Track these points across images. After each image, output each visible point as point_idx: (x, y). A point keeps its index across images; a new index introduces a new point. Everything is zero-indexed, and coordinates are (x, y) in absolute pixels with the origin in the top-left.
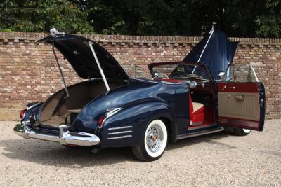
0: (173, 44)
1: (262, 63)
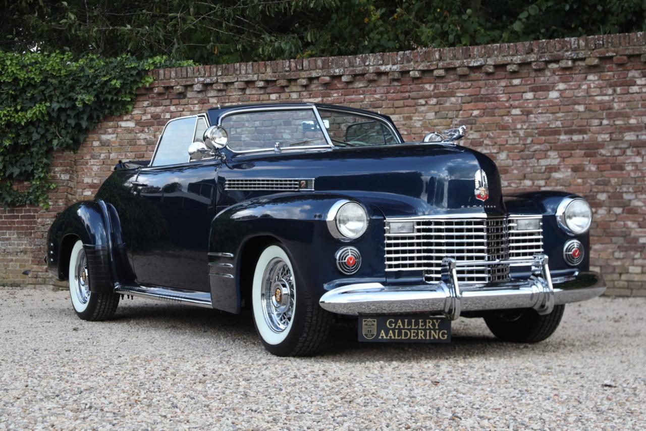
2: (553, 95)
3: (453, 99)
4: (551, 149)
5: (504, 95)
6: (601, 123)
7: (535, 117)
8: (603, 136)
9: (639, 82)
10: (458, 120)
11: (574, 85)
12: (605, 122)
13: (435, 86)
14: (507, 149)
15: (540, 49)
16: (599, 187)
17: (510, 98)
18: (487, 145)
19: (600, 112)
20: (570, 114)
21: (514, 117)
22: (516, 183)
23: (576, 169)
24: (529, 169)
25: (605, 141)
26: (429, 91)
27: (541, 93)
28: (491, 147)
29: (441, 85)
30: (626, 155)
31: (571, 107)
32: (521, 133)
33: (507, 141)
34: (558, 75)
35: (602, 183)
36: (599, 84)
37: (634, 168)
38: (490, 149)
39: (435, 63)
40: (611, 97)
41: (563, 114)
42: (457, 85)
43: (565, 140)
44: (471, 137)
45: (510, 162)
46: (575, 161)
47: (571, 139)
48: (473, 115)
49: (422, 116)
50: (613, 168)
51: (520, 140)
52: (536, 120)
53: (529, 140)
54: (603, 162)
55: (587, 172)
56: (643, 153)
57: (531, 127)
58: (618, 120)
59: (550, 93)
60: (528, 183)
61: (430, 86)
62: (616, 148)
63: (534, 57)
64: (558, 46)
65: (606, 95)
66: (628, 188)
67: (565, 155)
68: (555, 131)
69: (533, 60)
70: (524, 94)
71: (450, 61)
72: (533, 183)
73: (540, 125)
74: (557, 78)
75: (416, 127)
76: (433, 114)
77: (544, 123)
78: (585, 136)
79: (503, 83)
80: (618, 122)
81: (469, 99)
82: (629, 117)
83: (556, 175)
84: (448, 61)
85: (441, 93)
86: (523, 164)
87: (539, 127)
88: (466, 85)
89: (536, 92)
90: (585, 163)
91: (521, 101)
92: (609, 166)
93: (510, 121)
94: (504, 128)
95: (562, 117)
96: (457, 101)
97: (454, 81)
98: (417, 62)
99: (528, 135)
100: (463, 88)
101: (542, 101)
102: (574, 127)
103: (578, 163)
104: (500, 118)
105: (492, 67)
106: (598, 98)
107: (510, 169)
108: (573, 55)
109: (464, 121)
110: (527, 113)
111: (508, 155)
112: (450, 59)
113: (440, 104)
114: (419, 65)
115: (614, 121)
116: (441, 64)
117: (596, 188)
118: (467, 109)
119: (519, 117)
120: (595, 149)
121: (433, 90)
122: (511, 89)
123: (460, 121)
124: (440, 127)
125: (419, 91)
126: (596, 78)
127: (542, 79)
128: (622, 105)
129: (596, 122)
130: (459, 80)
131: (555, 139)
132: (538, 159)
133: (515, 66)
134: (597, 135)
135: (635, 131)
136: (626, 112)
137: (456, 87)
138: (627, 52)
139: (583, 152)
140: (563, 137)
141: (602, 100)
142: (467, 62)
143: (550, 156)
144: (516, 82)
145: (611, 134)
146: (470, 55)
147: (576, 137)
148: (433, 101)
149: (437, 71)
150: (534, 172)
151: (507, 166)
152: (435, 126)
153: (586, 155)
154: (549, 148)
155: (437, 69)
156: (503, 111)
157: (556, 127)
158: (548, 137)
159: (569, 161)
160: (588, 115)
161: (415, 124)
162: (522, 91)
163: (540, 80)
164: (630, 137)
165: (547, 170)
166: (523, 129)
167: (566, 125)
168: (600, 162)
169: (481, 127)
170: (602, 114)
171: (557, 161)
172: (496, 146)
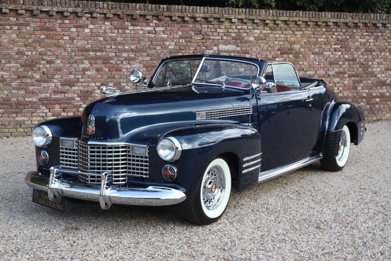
0: (105, 14)
1: (235, 46)
2: (87, 30)
3: (28, 28)
4: (85, 59)
5: (59, 28)
6: (111, 47)
8: (112, 54)
9: (130, 28)
10: (32, 40)
11: (98, 26)
12: (113, 47)
13: (17, 19)
14: (60, 58)
15: (83, 6)
16: (110, 79)
17: (63, 30)
18: (49, 55)
19: (110, 41)
20: (96, 41)
21: (65, 41)
22: (66, 77)
23: (98, 70)
24: (73, 69)
25: (113, 56)
26: (13, 21)
27: (80, 29)
28: (51, 56)
29: (21, 19)
30: (123, 64)
31: (96, 38)
32: (69, 50)
33: (61, 53)
34: (90, 20)
35: (111, 77)
36: (110, 27)
37: (126, 70)
38: (51, 58)
39: (20, 6)
40: (116, 35)
41: (92, 41)
42: (31, 20)
43: (92, 55)
44: (39, 50)
45: (62, 65)
46: (98, 66)
47: (96, 54)
48: (41, 38)
49: (8, 36)
50: (116, 70)
51: (68, 54)
52: (78, 43)
53: (73, 54)
55: (104, 71)
56: (131, 63)
57: (74, 47)
58: (120, 46)
59: (85, 29)
60: (72, 77)
61: (13, 19)
62: (118, 60)
63: (79, 10)
64: (93, 5)
65: (114, 33)
66: (124, 81)
67: (93, 63)
68: (87, 50)
69: (79, 11)
70: (71, 29)
71: (29, 6)
72: (75, 77)
73: (80, 46)
74: (89, 22)
75: (4, 42)
76: (16, 35)
77: (82, 45)
78: (103, 53)
79: (59, 21)
80: (119, 47)
81: (39, 28)
82: (124, 45)
83: (88, 73)
84: (28, 6)
85: (20, 23)
86: (70, 66)
88: (37, 20)
89: (77, 28)
90: (103, 67)
91: (69, 32)
92: (115, 69)
93: (63, 43)
94: (59, 46)
95: (91, 43)
96: (31, 29)
97: (29, 17)
98: (8, 4)
99: (72, 51)
100: (35, 22)
101: (81, 33)
102: (97, 48)
103: (99, 67)
104: (57, 41)
105: (55, 12)
106: (110, 34)
107: (62, 69)
108: (100, 11)
109: (35, 41)
110: (72, 39)
111: (61, 61)
112: (30, 5)
113: (20, 30)
114: (9, 6)
116: (24, 7)
117: (108, 80)
118: (37, 34)
119: (68, 41)
120: (108, 60)
121: (15, 22)
122: (63, 25)
123: (33, 41)
124: (20, 43)
125: (6, 21)
126: (109, 24)
127: (81, 21)
128: (122, 39)
129: (109, 46)
130: (33, 17)
131: (87, 54)
132: (78, 64)
133: (69, 13)
134: (109, 53)
135: (127, 52)
136: (124, 42)
137: (30, 21)
138: (127, 13)
139: (102, 61)
140: (91, 53)
141: (112, 35)
142: (41, 8)
143: (84, 62)
144: (67, 21)
145: (116, 53)
146: (42, 4)
147: (98, 54)
148: (16, 28)
149: (21, 11)
150: (76, 71)
152: (16, 42)
153: (103, 63)
155: (22, 9)
156: (58, 37)
157: (88, 48)
158: (83, 53)
159: (95, 66)
160: (105, 43)
161: (3, 40)
162: (70, 27)
163: (80, 22)
164: (125, 55)
165: (83, 70)
166: (70, 47)
167: (93, 47)
168: (110, 67)
169: (45, 45)
170: (111, 43)
171: (88, 66)
172: (54, 56)
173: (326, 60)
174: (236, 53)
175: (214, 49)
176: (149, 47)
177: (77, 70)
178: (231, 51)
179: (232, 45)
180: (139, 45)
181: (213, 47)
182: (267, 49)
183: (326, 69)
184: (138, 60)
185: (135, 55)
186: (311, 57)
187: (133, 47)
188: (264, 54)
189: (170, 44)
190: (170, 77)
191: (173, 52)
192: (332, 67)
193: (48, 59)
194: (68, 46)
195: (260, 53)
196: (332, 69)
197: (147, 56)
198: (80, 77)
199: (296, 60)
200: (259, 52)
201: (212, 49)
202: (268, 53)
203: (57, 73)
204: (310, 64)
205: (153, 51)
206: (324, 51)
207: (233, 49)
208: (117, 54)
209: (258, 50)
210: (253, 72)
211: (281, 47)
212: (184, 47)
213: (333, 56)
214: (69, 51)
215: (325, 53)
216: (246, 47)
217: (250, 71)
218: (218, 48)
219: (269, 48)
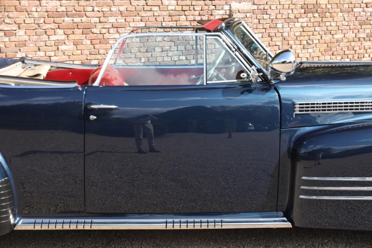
1: (250, 4)
4: (59, 28)
6: (93, 11)
7: (46, 3)
8: (94, 19)
14: (24, 27)
18: (7, 23)
22: (32, 54)
23: (76, 43)
24: (42, 43)
25: (97, 23)
30: (110, 33)
33: (24, 20)
35: (94, 53)
38: (10, 27)
43: (68, 21)
45: (27, 38)
47: (73, 20)
50: (100, 43)
51: (34, 21)
52: (47, 5)
53: (42, 21)
54: (95, 38)
55: (84, 45)
56: (120, 32)
57: (43, 10)
58: (105, 8)
62: (103, 28)
67: (69, 33)
68: (61, 14)
73: (50, 8)
77: (53, 7)
78: (82, 19)
80: (104, 10)
83: (62, 47)
86: (38, 39)
87: (49, 10)
90: (82, 38)
93: (27, 5)
95: (66, 3)
99: (40, 17)
102: (74, 12)
103: (78, 38)
107: (27, 43)
111: (26, 32)
115: (102, 8)
120: (89, 29)
131: (61, 20)
132: (49, 36)
134: (90, 18)
135: (115, 16)
136: (110, 2)
139: (81, 30)
140: (66, 19)
143: (58, 33)
145: (99, 18)
147: (77, 20)
150: (46, 46)
151: (25, 41)
153: (83, 33)
154: (57, 27)
157: (62, 11)
159: (72, 37)
164: (112, 20)
165: (56, 44)
166: (37, 11)
167: (69, 10)
168: (92, 38)
169: (2, 9)
170: (93, 3)
171: (63, 37)
172: (14, 25)
173: (356, 18)
174: (252, 13)
175: (225, 9)
176: (143, 8)
177: (47, 44)
178: (246, 12)
179: (246, 3)
180: (130, 6)
181: (224, 6)
182: (289, 7)
183: (356, 31)
184: (129, 27)
185: (125, 20)
186: (339, 16)
187: (122, 8)
188: (285, 13)
189: (170, 2)
190: (171, 50)
191: (174, 14)
192: (362, 28)
193: (6, 29)
194: (34, 9)
195: (281, 13)
196: (363, 30)
197: (141, 21)
198: (52, 54)
199: (322, 21)
200: (280, 11)
201: (222, 9)
202: (290, 12)
203: (20, 50)
204: (338, 25)
205: (149, 14)
206: (354, 7)
207: (249, 9)
208: (102, 19)
209: (278, 8)
210: (272, 39)
211: (304, 4)
212: (188, 7)
213: (365, 13)
214: (36, 16)
215: (355, 10)
216: (264, 5)
217: (268, 38)
218: (230, 7)
219: (291, 5)
